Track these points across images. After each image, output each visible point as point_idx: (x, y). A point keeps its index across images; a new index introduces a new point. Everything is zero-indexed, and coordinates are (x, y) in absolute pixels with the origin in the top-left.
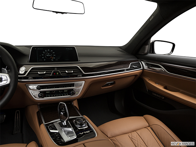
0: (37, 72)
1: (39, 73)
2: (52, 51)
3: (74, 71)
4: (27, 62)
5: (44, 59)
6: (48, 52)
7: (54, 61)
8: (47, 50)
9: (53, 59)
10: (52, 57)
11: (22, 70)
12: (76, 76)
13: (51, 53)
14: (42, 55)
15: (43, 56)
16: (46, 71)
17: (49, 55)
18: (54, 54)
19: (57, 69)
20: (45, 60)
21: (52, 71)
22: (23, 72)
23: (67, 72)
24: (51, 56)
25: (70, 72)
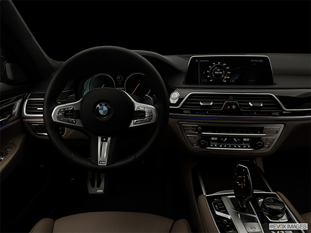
0: (199, 101)
1: (201, 104)
2: (225, 64)
5: (209, 79)
6: (219, 67)
8: (216, 63)
9: (226, 79)
10: (225, 75)
13: (222, 68)
14: (208, 71)
15: (208, 74)
16: (213, 102)
17: (220, 71)
18: (228, 70)
19: (234, 99)
20: (211, 80)
21: (224, 102)
22: (175, 101)
23: (251, 105)
24: (222, 74)
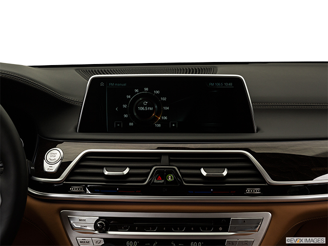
3: (232, 172)
4: (72, 129)
7: (165, 129)
11: (53, 159)
12: (241, 192)
25: (215, 173)
